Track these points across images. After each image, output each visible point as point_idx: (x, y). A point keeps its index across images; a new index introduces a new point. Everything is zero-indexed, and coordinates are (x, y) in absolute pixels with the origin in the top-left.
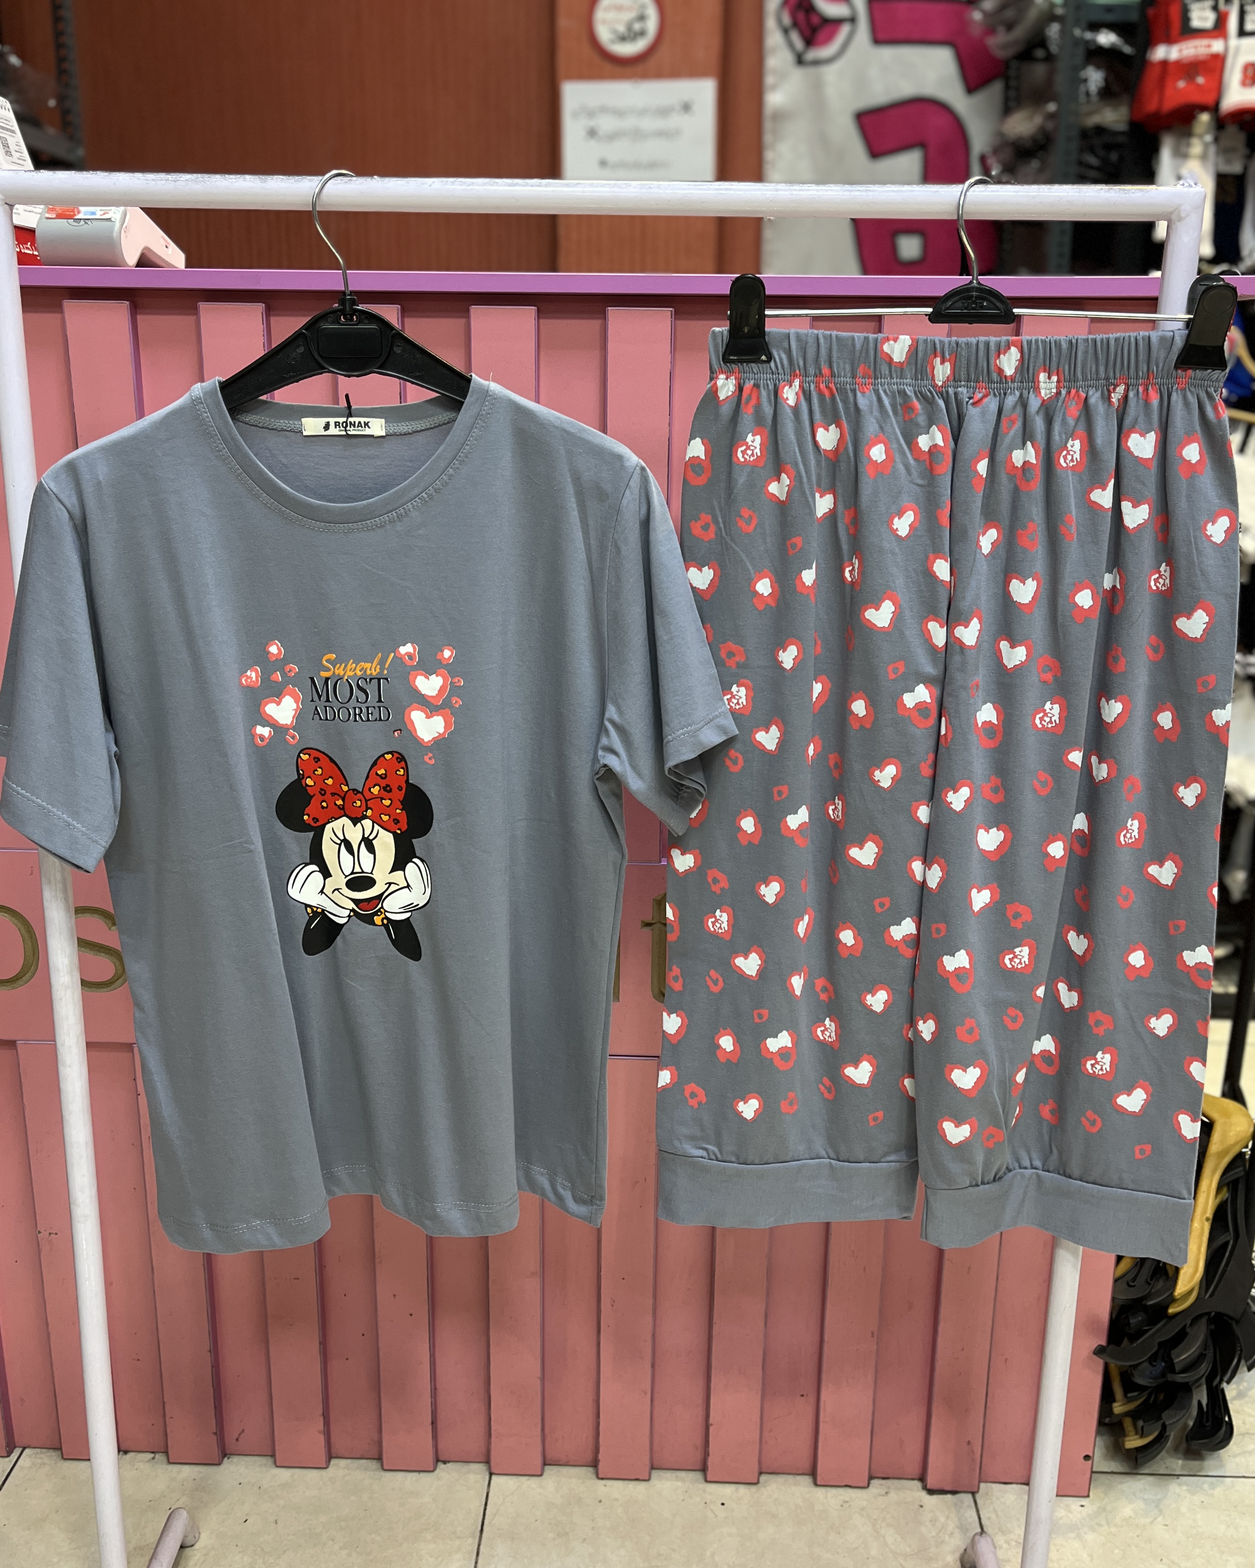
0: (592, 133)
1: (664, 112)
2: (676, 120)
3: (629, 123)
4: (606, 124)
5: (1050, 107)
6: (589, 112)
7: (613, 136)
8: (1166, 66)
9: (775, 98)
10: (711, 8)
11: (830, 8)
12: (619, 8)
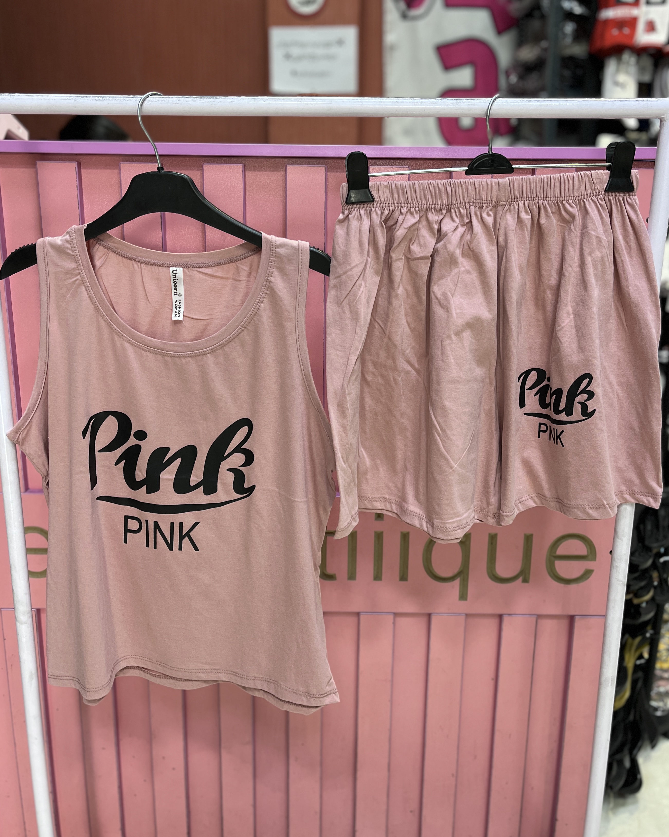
1: (328, 45)
2: (335, 50)
3: (309, 50)
4: (295, 51)
5: (544, 44)
6: (285, 45)
7: (300, 58)
8: (607, 22)
9: (390, 37)
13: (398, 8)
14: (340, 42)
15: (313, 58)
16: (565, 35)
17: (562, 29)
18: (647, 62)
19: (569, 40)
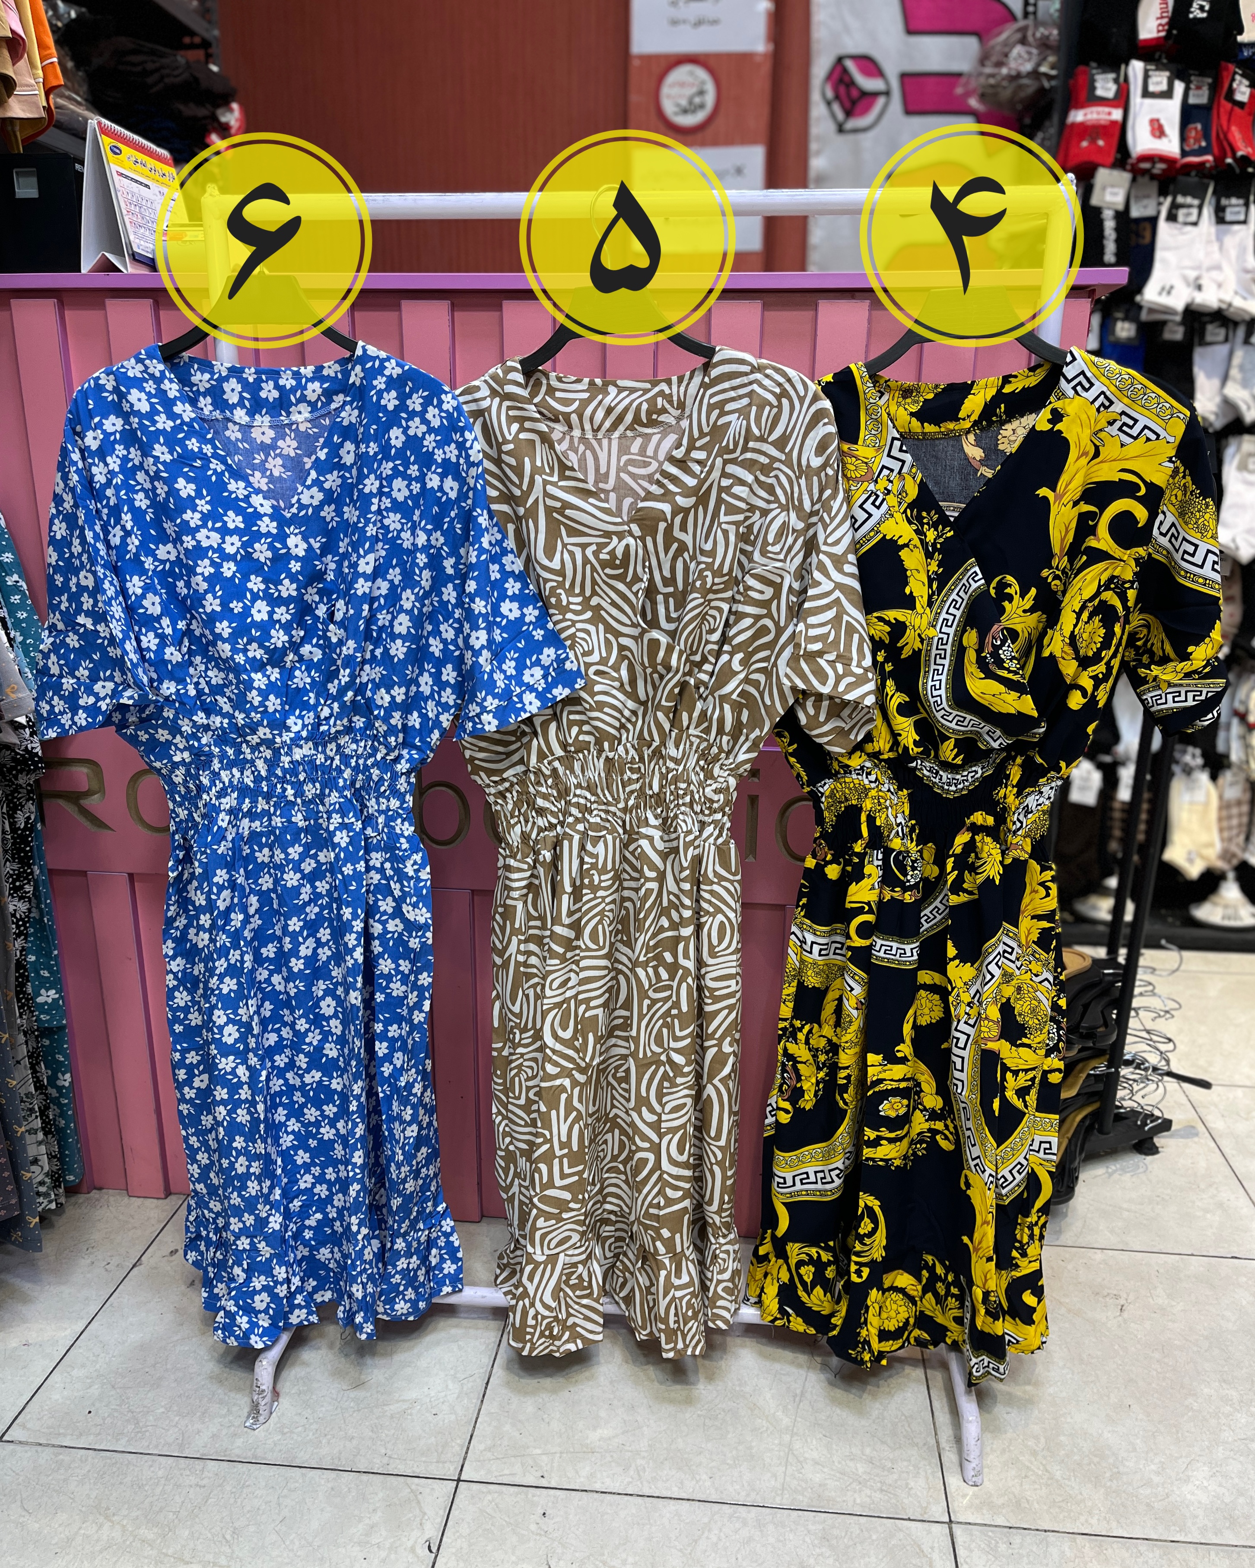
9: (817, 164)
10: (761, 83)
11: (868, 84)
12: (682, 85)
13: (833, 115)
14: (739, 171)
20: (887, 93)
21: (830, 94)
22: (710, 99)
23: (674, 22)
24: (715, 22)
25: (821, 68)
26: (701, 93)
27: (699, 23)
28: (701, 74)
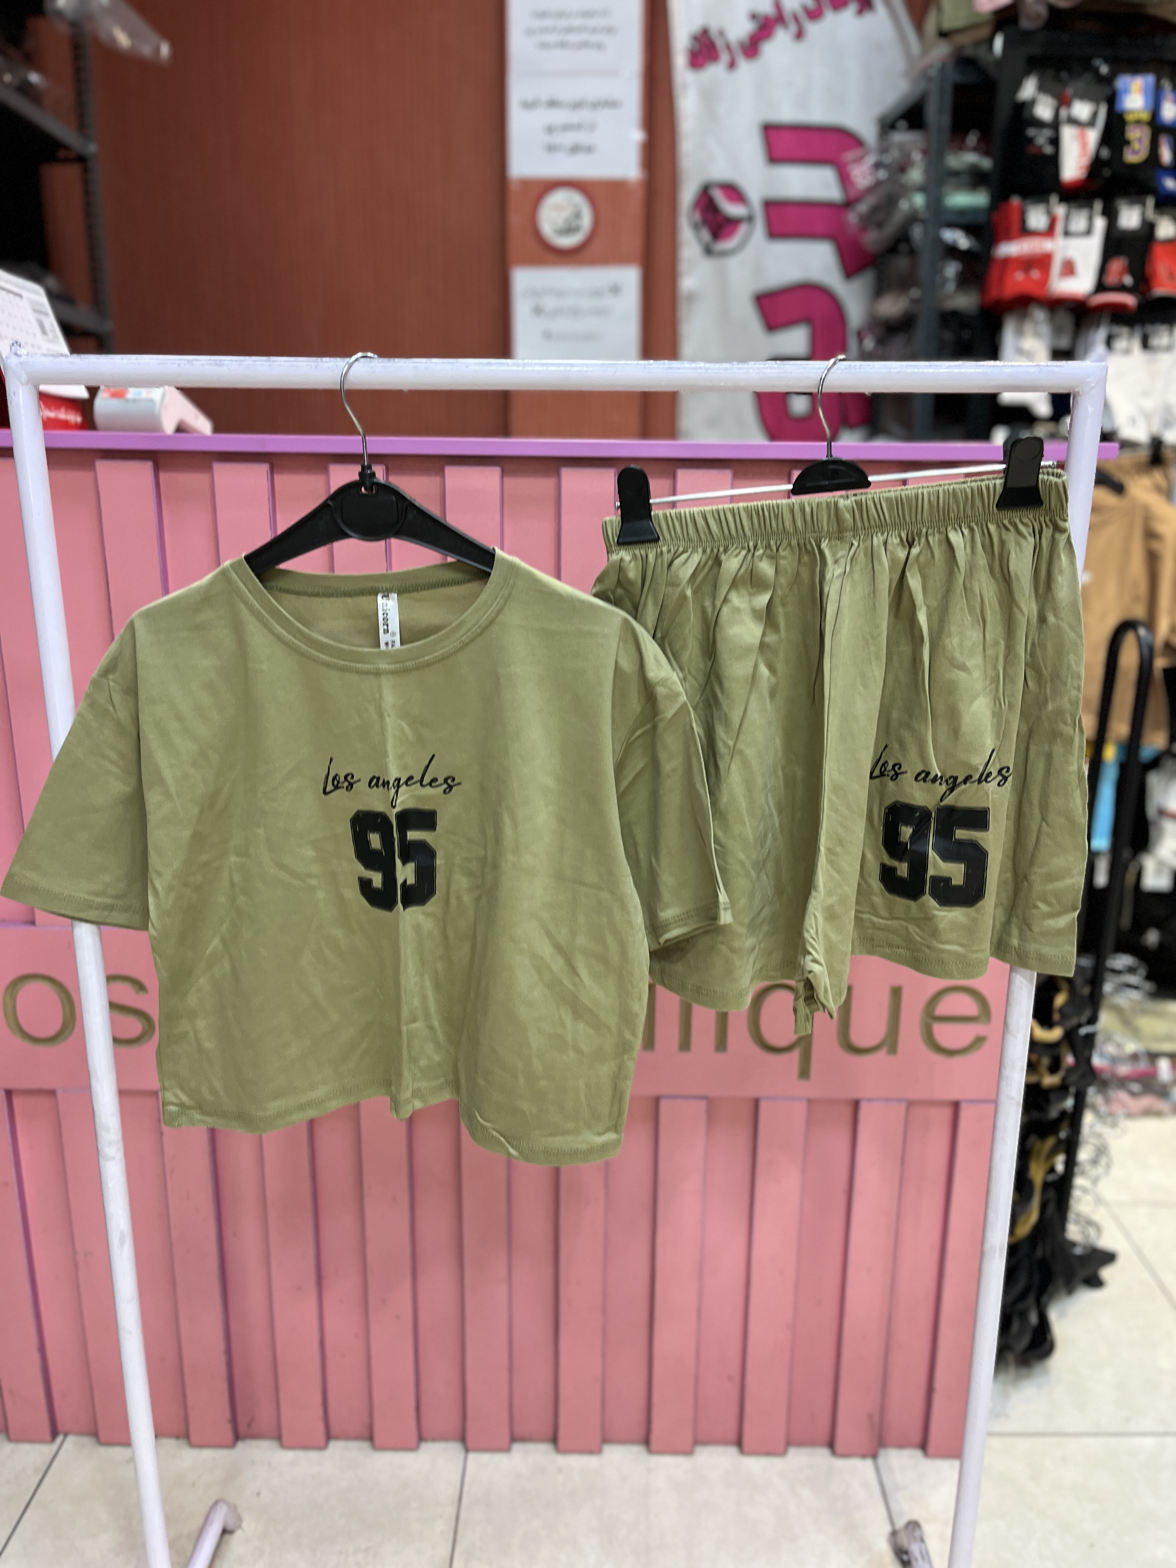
0: (538, 311)
1: (597, 293)
2: (608, 301)
3: (570, 302)
4: (550, 303)
5: (915, 293)
6: (535, 293)
7: (556, 313)
8: (1007, 261)
9: (688, 282)
10: (635, 207)
11: (732, 209)
12: (558, 207)
13: (699, 239)
14: (615, 290)
15: (575, 312)
16: (945, 280)
17: (941, 271)
18: (1066, 320)
19: (951, 287)
20: (750, 219)
21: (698, 217)
22: (586, 221)
23: (552, 148)
24: (589, 149)
25: (688, 194)
26: (578, 215)
27: (575, 149)
28: (576, 199)
